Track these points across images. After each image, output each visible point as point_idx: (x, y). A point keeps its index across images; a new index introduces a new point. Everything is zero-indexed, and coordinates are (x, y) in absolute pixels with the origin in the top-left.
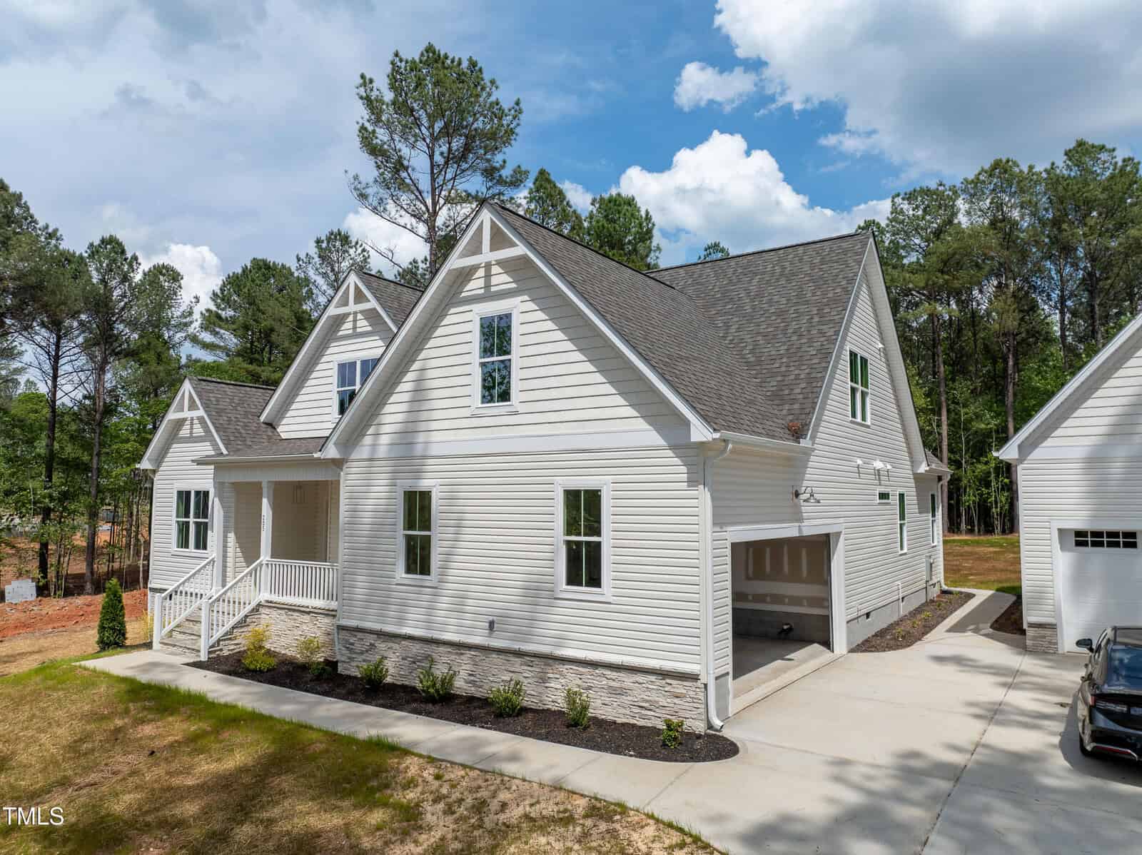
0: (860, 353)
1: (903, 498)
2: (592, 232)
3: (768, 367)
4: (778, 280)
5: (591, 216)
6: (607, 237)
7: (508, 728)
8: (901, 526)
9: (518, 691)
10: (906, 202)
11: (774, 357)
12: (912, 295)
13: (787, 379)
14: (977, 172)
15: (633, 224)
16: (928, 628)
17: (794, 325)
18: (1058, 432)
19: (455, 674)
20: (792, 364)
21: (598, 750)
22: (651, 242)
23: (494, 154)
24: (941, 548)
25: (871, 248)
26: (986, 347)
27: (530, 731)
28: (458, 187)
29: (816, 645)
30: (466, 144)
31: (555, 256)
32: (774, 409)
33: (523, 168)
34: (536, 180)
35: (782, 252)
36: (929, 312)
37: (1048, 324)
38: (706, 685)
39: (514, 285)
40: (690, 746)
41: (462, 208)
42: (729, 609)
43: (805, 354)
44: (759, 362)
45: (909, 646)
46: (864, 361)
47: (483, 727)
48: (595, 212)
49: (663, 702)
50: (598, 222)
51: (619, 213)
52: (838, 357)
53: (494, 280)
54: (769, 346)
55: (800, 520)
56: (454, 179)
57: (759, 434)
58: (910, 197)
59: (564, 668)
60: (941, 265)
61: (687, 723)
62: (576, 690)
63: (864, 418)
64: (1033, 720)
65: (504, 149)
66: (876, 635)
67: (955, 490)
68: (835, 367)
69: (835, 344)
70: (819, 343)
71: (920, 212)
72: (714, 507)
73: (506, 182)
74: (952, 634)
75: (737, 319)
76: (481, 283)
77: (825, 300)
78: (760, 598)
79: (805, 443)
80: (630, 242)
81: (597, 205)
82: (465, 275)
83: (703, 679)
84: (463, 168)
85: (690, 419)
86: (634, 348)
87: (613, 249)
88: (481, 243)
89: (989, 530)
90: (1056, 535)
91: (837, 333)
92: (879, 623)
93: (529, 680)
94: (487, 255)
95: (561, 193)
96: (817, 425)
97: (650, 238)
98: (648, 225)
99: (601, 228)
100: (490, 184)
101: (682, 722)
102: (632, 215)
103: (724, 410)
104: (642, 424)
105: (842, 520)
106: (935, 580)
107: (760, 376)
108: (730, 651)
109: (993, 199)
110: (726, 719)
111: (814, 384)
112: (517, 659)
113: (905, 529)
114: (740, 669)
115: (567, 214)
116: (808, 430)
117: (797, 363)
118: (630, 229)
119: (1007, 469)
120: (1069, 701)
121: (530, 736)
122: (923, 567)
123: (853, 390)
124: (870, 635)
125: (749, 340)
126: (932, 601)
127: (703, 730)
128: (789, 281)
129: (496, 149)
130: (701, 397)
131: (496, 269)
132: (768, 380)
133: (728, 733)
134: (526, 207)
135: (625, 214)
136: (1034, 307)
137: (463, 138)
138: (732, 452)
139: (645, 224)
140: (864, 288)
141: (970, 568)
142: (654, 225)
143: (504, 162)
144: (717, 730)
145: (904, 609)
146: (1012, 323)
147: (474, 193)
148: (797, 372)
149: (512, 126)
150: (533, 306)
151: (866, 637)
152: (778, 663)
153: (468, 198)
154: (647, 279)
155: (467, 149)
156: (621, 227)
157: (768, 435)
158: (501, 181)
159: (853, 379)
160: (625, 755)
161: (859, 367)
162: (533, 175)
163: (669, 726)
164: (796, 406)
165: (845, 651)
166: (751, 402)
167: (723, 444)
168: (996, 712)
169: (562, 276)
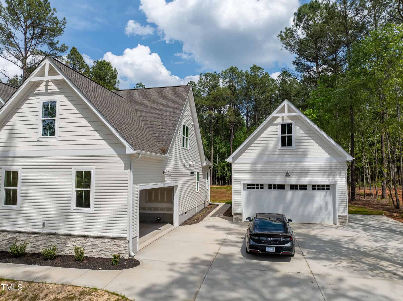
0: (186, 125)
1: (198, 174)
2: (93, 73)
3: (156, 128)
4: (160, 98)
5: (93, 68)
6: (99, 76)
7: (50, 264)
8: (197, 183)
9: (54, 250)
10: (204, 77)
11: (157, 125)
12: (204, 107)
13: (162, 132)
14: (226, 70)
15: (109, 72)
16: (204, 216)
17: (165, 114)
18: (244, 154)
19: (27, 245)
20: (163, 128)
21: (87, 269)
22: (116, 80)
23: (54, 38)
24: (209, 190)
25: (191, 91)
26: (225, 126)
27: (59, 264)
28: (37, 49)
29: (168, 224)
30: (41, 32)
31: (76, 81)
32: (157, 143)
33: (66, 45)
34: (71, 50)
35: (161, 89)
36: (209, 113)
37: (243, 120)
38: (129, 241)
39: (58, 90)
40: (122, 263)
41: (39, 57)
42: (138, 214)
43: (168, 125)
44: (152, 126)
45: (198, 222)
46: (187, 128)
47: (38, 265)
48: (95, 66)
49: (113, 248)
50: (96, 70)
51: (104, 67)
52: (179, 126)
53: (50, 88)
54: (156, 121)
55: (164, 181)
56: (35, 45)
57: (151, 152)
58: (206, 75)
59: (74, 239)
60: (213, 99)
61: (121, 255)
62: (79, 247)
63: (187, 147)
64: (234, 243)
65: (58, 37)
66: (188, 219)
67: (215, 172)
68: (178, 130)
69: (178, 122)
70: (173, 121)
71: (208, 81)
72: (134, 177)
73: (58, 50)
74: (211, 218)
75: (146, 111)
76: (44, 88)
77: (175, 107)
78: (150, 209)
79: (167, 155)
80: (108, 79)
81: (96, 64)
82: (37, 84)
83: (128, 239)
84: (40, 41)
85: (126, 146)
86: (106, 118)
87: (101, 80)
88: (44, 72)
89: (224, 184)
90: (242, 185)
91: (179, 118)
92: (189, 215)
93: (60, 245)
94: (47, 77)
95: (81, 57)
96: (171, 149)
97: (116, 78)
98: (115, 73)
99: (97, 72)
100: (51, 49)
101: (120, 255)
102: (109, 69)
103: (139, 143)
104: (108, 146)
105: (178, 181)
106: (207, 201)
107: (152, 131)
108: (138, 228)
109: (230, 79)
110: (136, 252)
111: (171, 135)
112: (55, 237)
113: (198, 184)
114: (141, 234)
115: (83, 65)
116: (168, 151)
117: (165, 128)
118: (108, 74)
119: (230, 165)
120: (244, 237)
121: (59, 266)
122: (204, 197)
123: (184, 138)
124: (186, 220)
125: (149, 118)
126: (206, 207)
127: (127, 257)
128: (164, 99)
129: (55, 36)
130: (131, 137)
131: (50, 83)
132: (155, 133)
133: (136, 258)
134: (66, 60)
135: (106, 68)
136: (239, 115)
137: (40, 29)
138: (141, 157)
139: (114, 73)
140: (188, 104)
141: (218, 196)
142: (117, 73)
143: (58, 41)
144: (132, 257)
145: (197, 210)
146: (233, 119)
147: (44, 52)
148: (165, 131)
149: (62, 28)
150: (65, 99)
151: (185, 220)
152: (155, 231)
153: (41, 53)
154: (113, 93)
155: (42, 34)
156: (105, 73)
157: (154, 152)
158: (56, 49)
159: (184, 134)
160: (98, 269)
161: (185, 130)
162: (70, 49)
163: (115, 257)
164: (164, 142)
165: (178, 225)
166: (149, 140)
167: (138, 155)
168: (223, 242)
169: (78, 89)
